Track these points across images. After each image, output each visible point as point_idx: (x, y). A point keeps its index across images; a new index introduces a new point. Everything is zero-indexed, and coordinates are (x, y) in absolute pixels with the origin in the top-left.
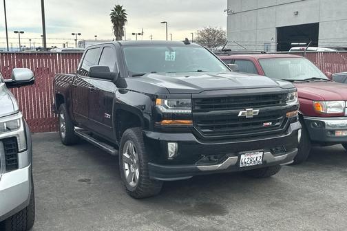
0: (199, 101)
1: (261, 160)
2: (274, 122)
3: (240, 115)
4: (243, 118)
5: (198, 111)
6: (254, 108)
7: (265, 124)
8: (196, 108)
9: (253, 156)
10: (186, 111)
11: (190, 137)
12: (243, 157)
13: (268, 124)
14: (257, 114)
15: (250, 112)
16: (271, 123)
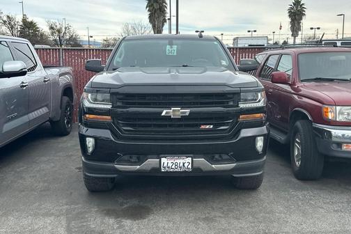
0: (121, 97)
1: (190, 166)
2: (216, 125)
3: (163, 114)
4: (168, 118)
5: (119, 107)
6: (182, 108)
7: (203, 127)
8: (119, 104)
9: (178, 161)
10: (105, 107)
11: (106, 134)
12: (163, 160)
13: (208, 127)
14: (187, 114)
15: (175, 112)
16: (212, 126)
